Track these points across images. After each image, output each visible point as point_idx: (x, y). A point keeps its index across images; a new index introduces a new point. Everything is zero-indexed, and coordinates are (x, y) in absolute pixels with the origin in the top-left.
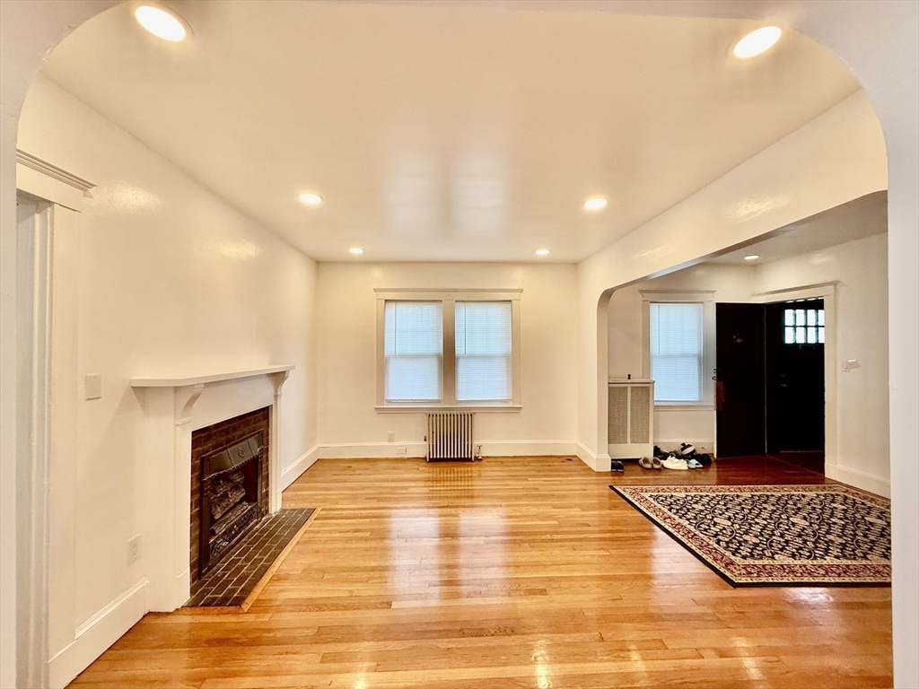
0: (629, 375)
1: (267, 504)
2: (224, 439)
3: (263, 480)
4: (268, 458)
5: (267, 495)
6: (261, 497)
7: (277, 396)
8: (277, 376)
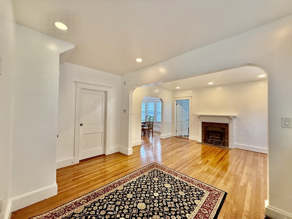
1: (228, 145)
2: (211, 125)
3: (225, 138)
4: (228, 135)
5: (228, 143)
6: (225, 142)
7: (230, 122)
8: (229, 117)
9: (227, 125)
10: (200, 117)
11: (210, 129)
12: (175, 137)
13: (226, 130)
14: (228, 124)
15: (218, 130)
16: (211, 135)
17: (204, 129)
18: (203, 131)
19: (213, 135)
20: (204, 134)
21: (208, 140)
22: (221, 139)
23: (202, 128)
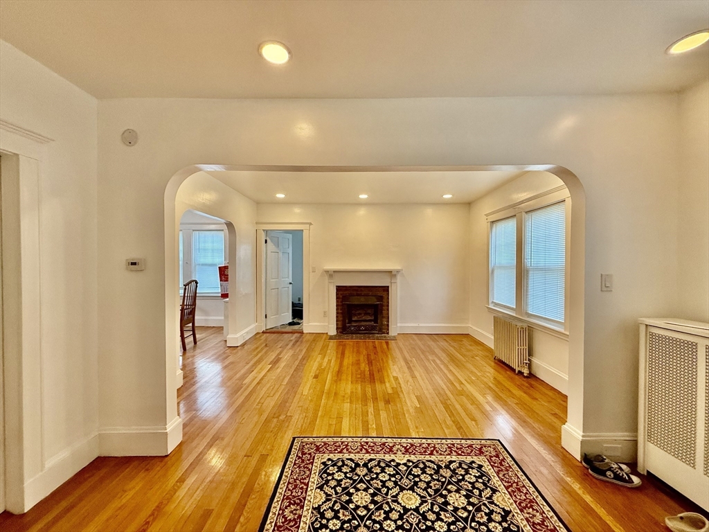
1: (388, 330)
2: (355, 293)
3: (383, 317)
4: (388, 310)
5: (388, 325)
6: (382, 324)
7: (391, 283)
8: (390, 273)
9: (386, 289)
10: (331, 274)
11: (355, 301)
12: (263, 332)
13: (385, 300)
14: (388, 287)
15: (373, 301)
16: (355, 315)
17: (342, 302)
18: (340, 308)
19: (360, 314)
20: (342, 313)
21: (349, 326)
22: (376, 321)
23: (337, 301)
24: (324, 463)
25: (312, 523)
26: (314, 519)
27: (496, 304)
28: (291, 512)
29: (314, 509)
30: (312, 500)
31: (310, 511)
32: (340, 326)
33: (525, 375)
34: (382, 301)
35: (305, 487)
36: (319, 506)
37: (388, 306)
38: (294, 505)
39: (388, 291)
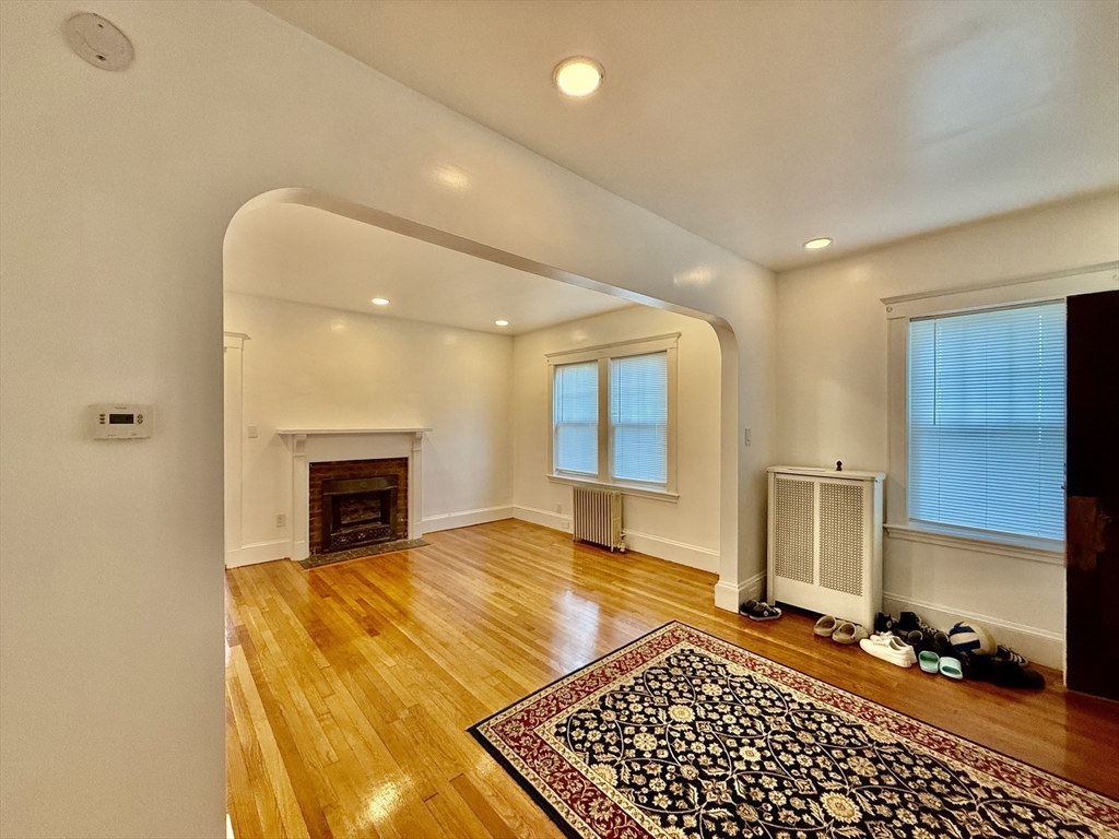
0: (839, 464)
1: (406, 531)
2: (347, 473)
3: (398, 511)
4: (406, 497)
5: (406, 524)
6: (396, 524)
7: (413, 451)
8: (412, 436)
9: (403, 463)
10: (303, 441)
11: (350, 488)
13: (401, 482)
14: (406, 459)
15: (383, 485)
16: (346, 514)
17: (321, 492)
18: (316, 503)
19: (356, 511)
20: (321, 515)
21: (337, 537)
22: (385, 519)
23: (311, 492)
24: (558, 734)
25: (637, 801)
26: (632, 797)
27: (560, 472)
28: (600, 810)
29: (618, 787)
30: (603, 781)
31: (617, 792)
32: (317, 539)
33: (622, 550)
34: (397, 484)
35: (575, 774)
36: (618, 780)
37: (406, 491)
38: (592, 801)
39: (406, 466)
